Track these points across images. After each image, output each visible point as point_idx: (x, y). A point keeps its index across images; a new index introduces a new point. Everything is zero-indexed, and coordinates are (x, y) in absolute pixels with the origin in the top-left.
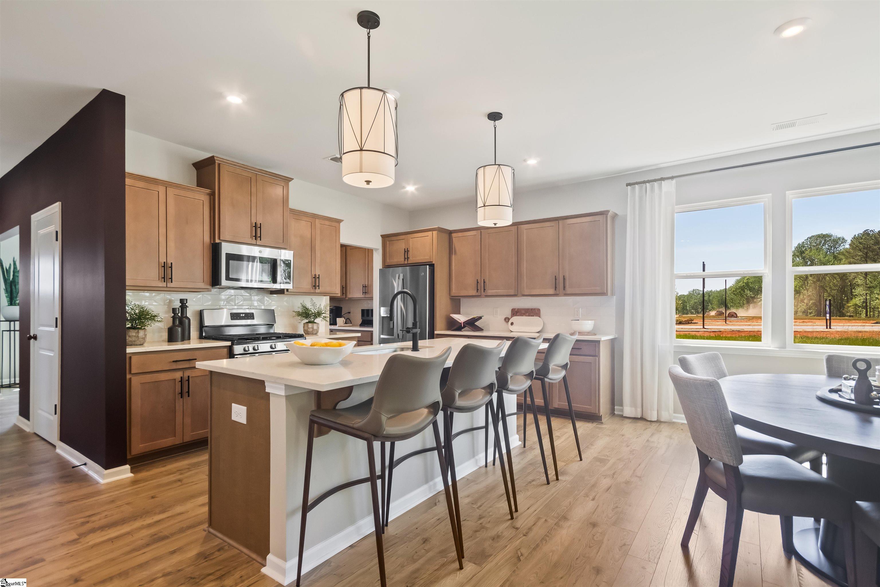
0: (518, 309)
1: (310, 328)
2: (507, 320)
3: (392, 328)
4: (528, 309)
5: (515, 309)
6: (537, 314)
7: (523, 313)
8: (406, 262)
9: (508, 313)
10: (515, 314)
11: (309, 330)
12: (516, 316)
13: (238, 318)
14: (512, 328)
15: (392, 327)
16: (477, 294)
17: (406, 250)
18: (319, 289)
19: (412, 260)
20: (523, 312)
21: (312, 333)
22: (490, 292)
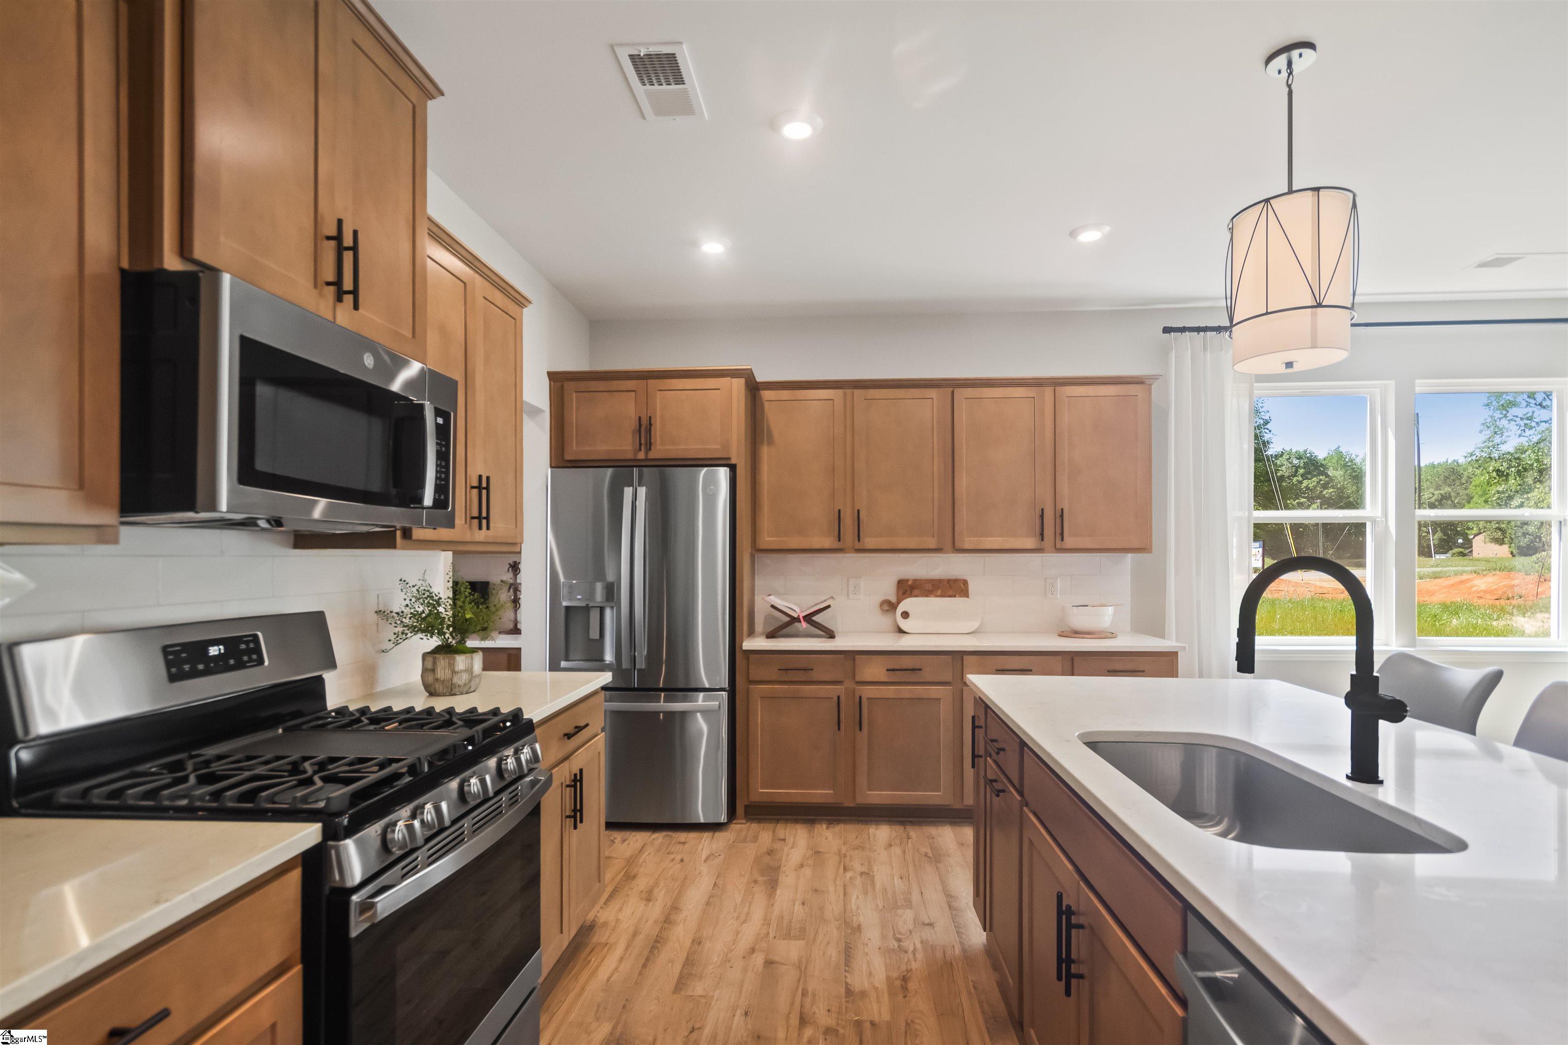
0: (915, 581)
1: (462, 671)
2: (889, 606)
3: (598, 638)
4: (940, 581)
5: (908, 580)
6: (962, 591)
7: (929, 590)
8: (641, 455)
9: (888, 590)
10: (908, 592)
11: (456, 680)
12: (911, 596)
13: (201, 667)
14: (904, 624)
15: (594, 634)
16: (836, 545)
17: (644, 422)
18: (488, 528)
19: (660, 450)
20: (929, 587)
21: (465, 690)
22: (869, 542)
